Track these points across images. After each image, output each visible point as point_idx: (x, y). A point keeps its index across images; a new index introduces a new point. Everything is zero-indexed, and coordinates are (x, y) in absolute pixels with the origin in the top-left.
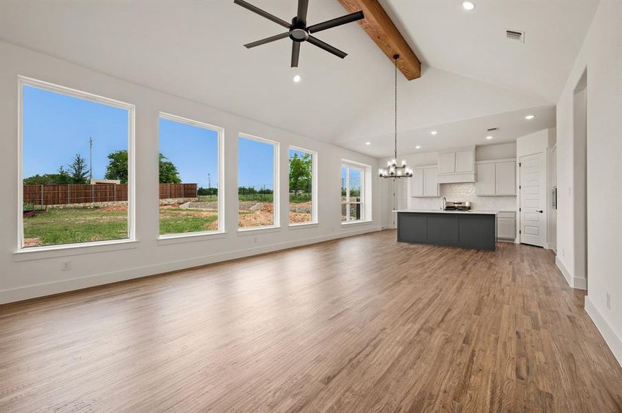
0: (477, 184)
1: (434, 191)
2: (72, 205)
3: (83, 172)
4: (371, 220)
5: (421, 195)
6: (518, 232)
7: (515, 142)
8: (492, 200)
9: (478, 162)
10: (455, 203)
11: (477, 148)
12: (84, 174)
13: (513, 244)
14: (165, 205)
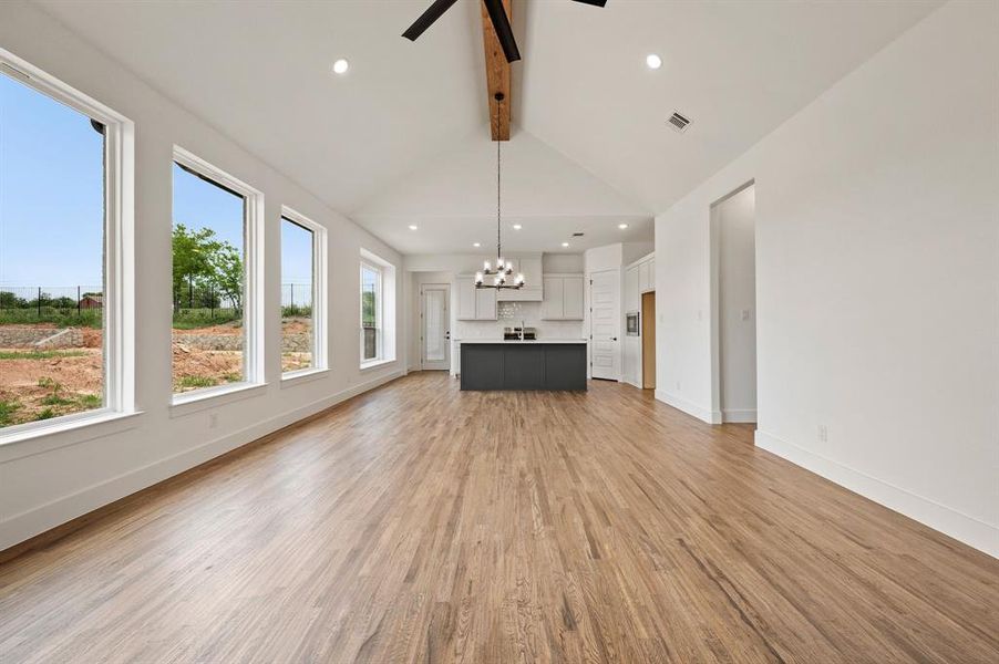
0: (544, 303)
1: (491, 312)
4: (395, 359)
5: (473, 318)
6: (589, 364)
7: (581, 254)
8: (558, 324)
9: (546, 275)
10: (516, 330)
11: (546, 255)
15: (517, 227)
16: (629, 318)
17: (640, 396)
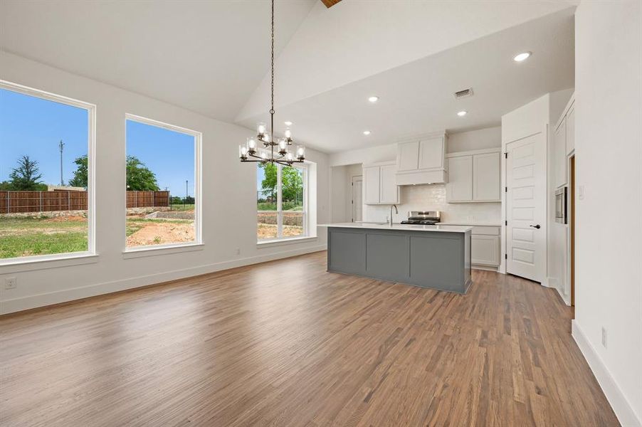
0: (447, 185)
1: (392, 196)
2: (12, 215)
3: (32, 176)
4: (316, 236)
5: (377, 202)
6: (503, 256)
7: (499, 124)
8: (469, 208)
9: (450, 155)
10: (420, 213)
11: (449, 135)
12: (35, 179)
13: (497, 274)
14: (132, 215)
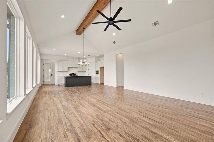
5: (62, 71)
15: (79, 53)
16: (96, 71)
17: (99, 85)
